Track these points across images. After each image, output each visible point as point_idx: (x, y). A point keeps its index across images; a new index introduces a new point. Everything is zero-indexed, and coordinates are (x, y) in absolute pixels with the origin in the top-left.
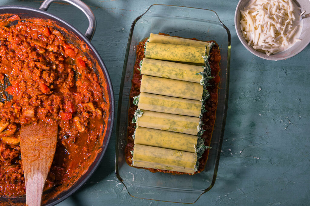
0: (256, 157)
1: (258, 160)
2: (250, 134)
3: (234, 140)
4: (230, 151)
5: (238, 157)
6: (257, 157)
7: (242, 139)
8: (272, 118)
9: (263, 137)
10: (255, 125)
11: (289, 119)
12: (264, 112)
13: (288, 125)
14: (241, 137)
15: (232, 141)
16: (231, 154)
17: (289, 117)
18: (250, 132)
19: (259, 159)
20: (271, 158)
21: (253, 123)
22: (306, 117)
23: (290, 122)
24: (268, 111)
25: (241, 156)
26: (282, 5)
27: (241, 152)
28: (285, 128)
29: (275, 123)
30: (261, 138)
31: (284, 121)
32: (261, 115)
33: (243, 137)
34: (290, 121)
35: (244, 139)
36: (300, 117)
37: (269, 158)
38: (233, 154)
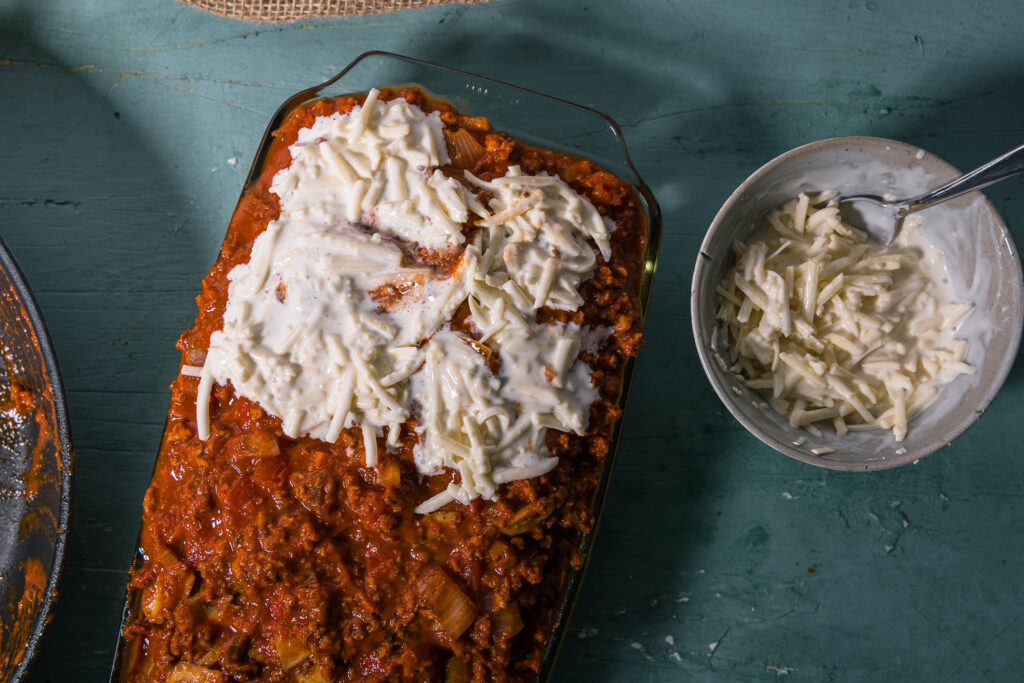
0: (773, 664)
1: (783, 676)
2: (750, 572)
3: (686, 599)
4: (668, 644)
5: (701, 667)
6: (779, 667)
7: (718, 595)
8: (835, 507)
9: (802, 584)
10: (768, 536)
11: (902, 508)
12: (801, 487)
13: (900, 533)
14: (713, 588)
15: (678, 604)
16: (675, 658)
17: (902, 503)
18: (748, 568)
19: (784, 671)
20: (835, 667)
21: (760, 528)
22: (968, 500)
23: (905, 524)
24: (820, 479)
25: (715, 662)
27: (712, 646)
28: (888, 548)
29: (848, 527)
30: (792, 589)
31: (881, 518)
32: (789, 497)
33: (722, 587)
34: (905, 517)
35: (725, 594)
36: (944, 502)
37: (825, 667)
38: (682, 656)
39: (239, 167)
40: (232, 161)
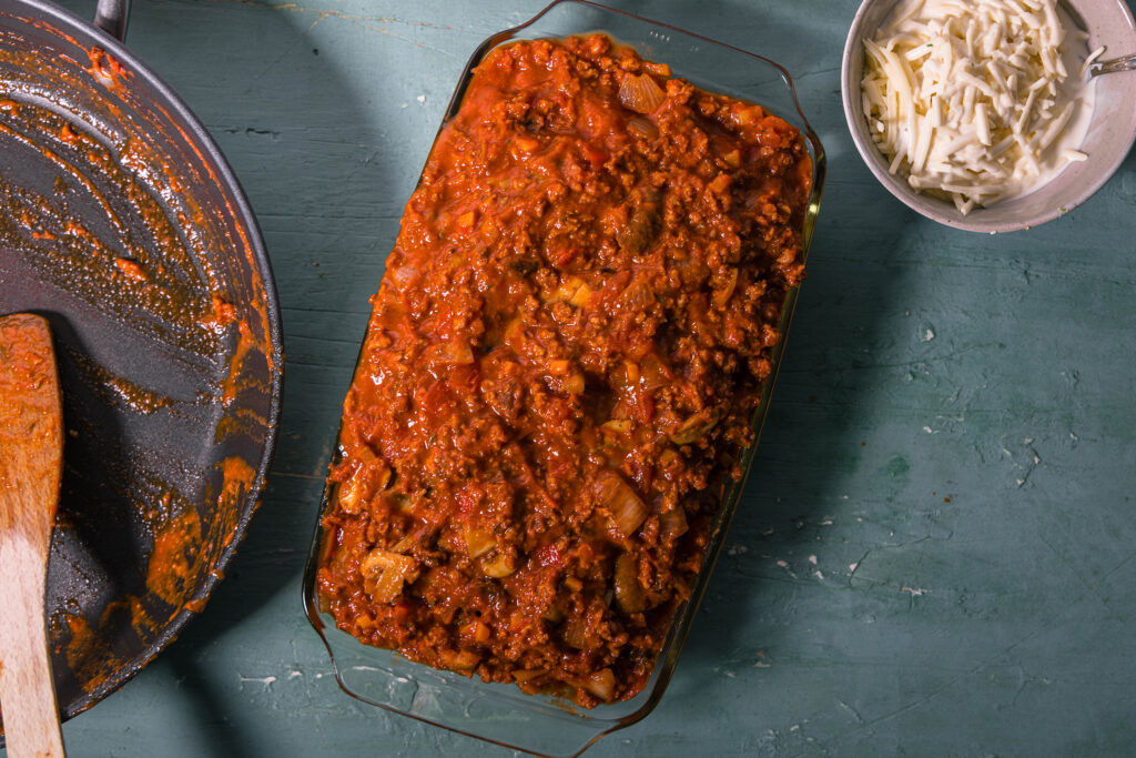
0: (908, 586)
1: (917, 597)
2: (890, 500)
3: (830, 523)
4: (811, 563)
5: (843, 586)
6: (914, 588)
7: (860, 520)
8: (972, 441)
9: (938, 512)
10: (908, 467)
11: (1033, 446)
12: (940, 422)
13: (1031, 468)
14: (856, 513)
15: (821, 526)
16: (817, 576)
17: (1034, 440)
18: (889, 495)
19: (919, 593)
20: (965, 590)
21: (901, 459)
22: (1095, 441)
23: (1037, 460)
24: (959, 416)
25: (854, 582)
26: (1020, 23)
27: (853, 567)
28: (1019, 482)
29: (983, 461)
30: (929, 516)
31: (1014, 453)
32: (930, 431)
33: (864, 512)
34: (1036, 454)
35: (866, 519)
36: (1074, 441)
37: (956, 590)
38: (823, 574)
39: (427, 104)
40: (421, 98)
